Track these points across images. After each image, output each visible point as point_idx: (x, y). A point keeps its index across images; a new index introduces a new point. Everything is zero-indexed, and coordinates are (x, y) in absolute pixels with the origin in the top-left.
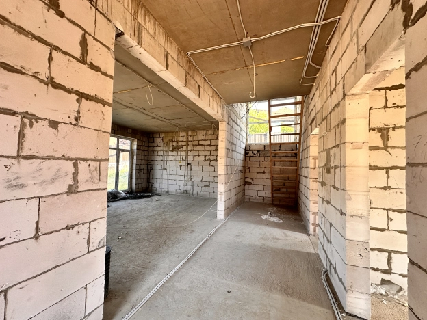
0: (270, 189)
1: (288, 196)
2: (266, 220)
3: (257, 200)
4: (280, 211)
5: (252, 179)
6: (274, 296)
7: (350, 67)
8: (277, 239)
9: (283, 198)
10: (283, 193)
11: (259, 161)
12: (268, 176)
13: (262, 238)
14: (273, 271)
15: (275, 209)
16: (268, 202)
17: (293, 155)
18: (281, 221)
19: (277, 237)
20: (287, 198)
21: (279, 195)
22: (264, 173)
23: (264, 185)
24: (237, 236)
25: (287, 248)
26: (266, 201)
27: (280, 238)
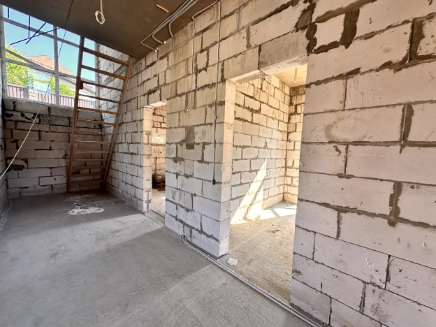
0: (63, 172)
1: (91, 178)
2: (80, 215)
3: (39, 191)
4: (88, 198)
5: (26, 160)
6: (173, 289)
7: (236, 56)
8: (118, 231)
9: (85, 181)
10: (85, 175)
11: (39, 131)
12: (57, 153)
13: (98, 239)
14: (148, 266)
15: (78, 197)
16: (60, 191)
17: (97, 127)
18: (102, 210)
19: (115, 229)
20: (91, 180)
21: (79, 179)
22: (50, 149)
23: (51, 168)
24: (54, 256)
25: (138, 235)
26: (55, 191)
27: (119, 228)
